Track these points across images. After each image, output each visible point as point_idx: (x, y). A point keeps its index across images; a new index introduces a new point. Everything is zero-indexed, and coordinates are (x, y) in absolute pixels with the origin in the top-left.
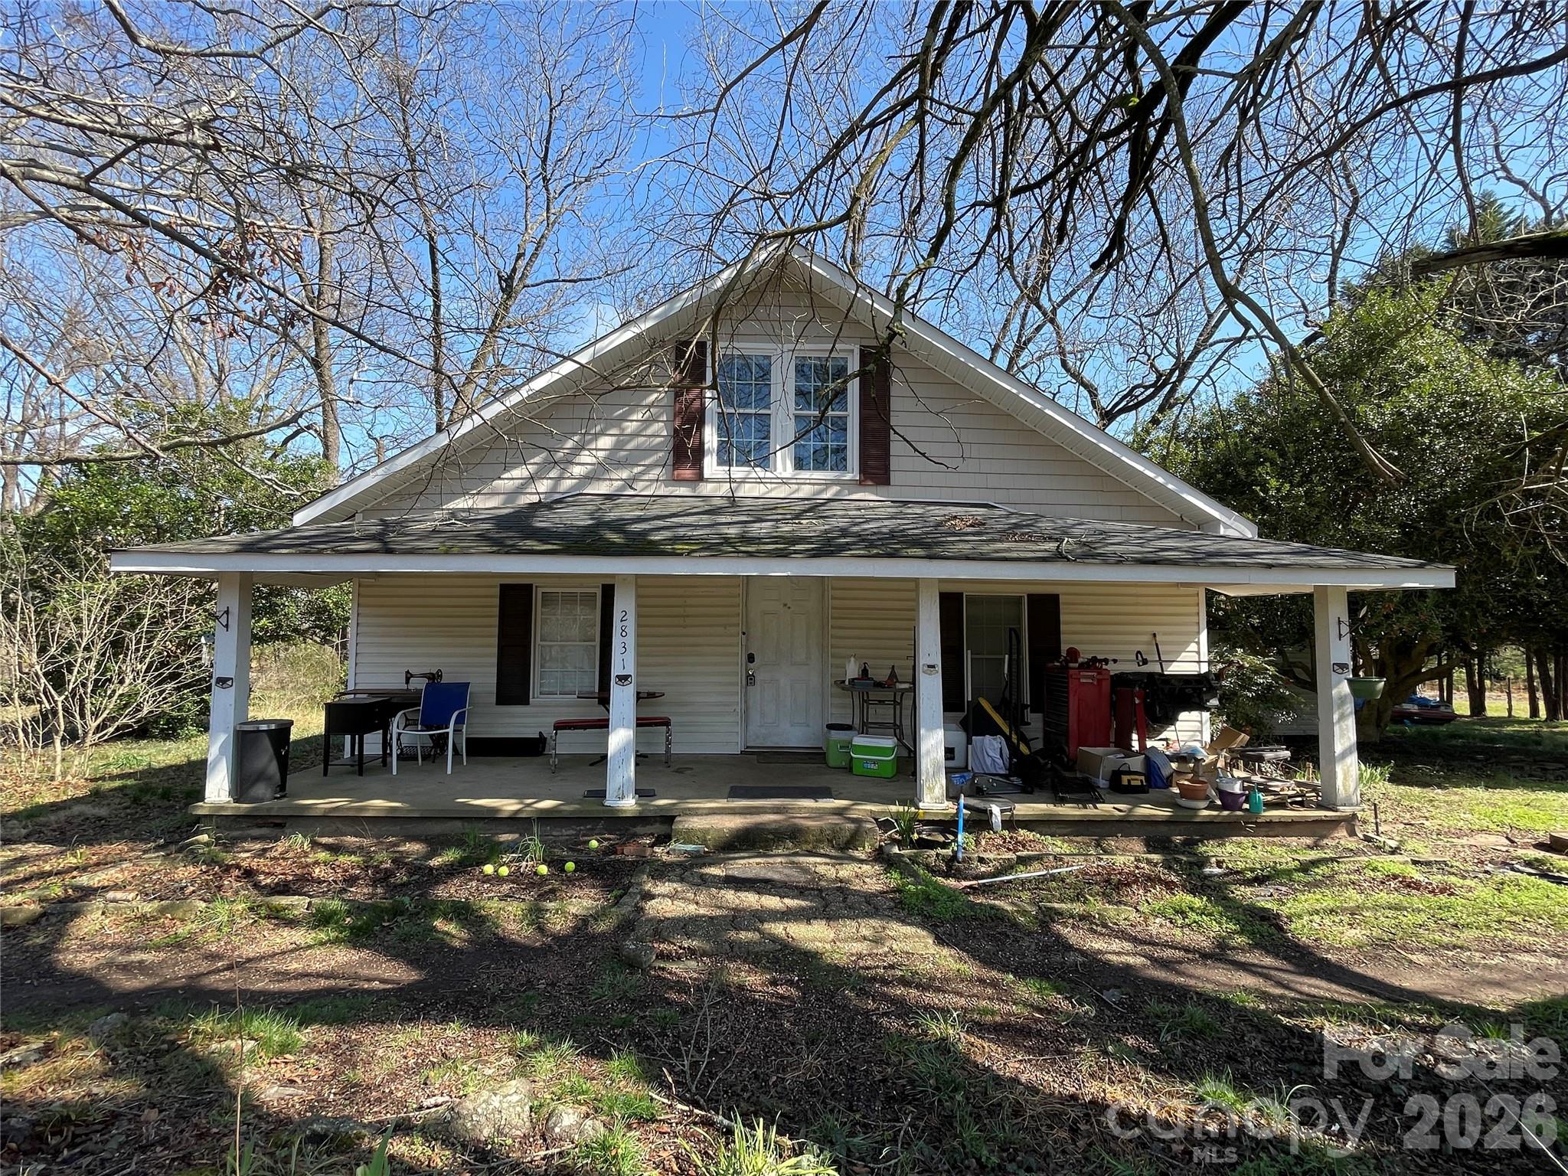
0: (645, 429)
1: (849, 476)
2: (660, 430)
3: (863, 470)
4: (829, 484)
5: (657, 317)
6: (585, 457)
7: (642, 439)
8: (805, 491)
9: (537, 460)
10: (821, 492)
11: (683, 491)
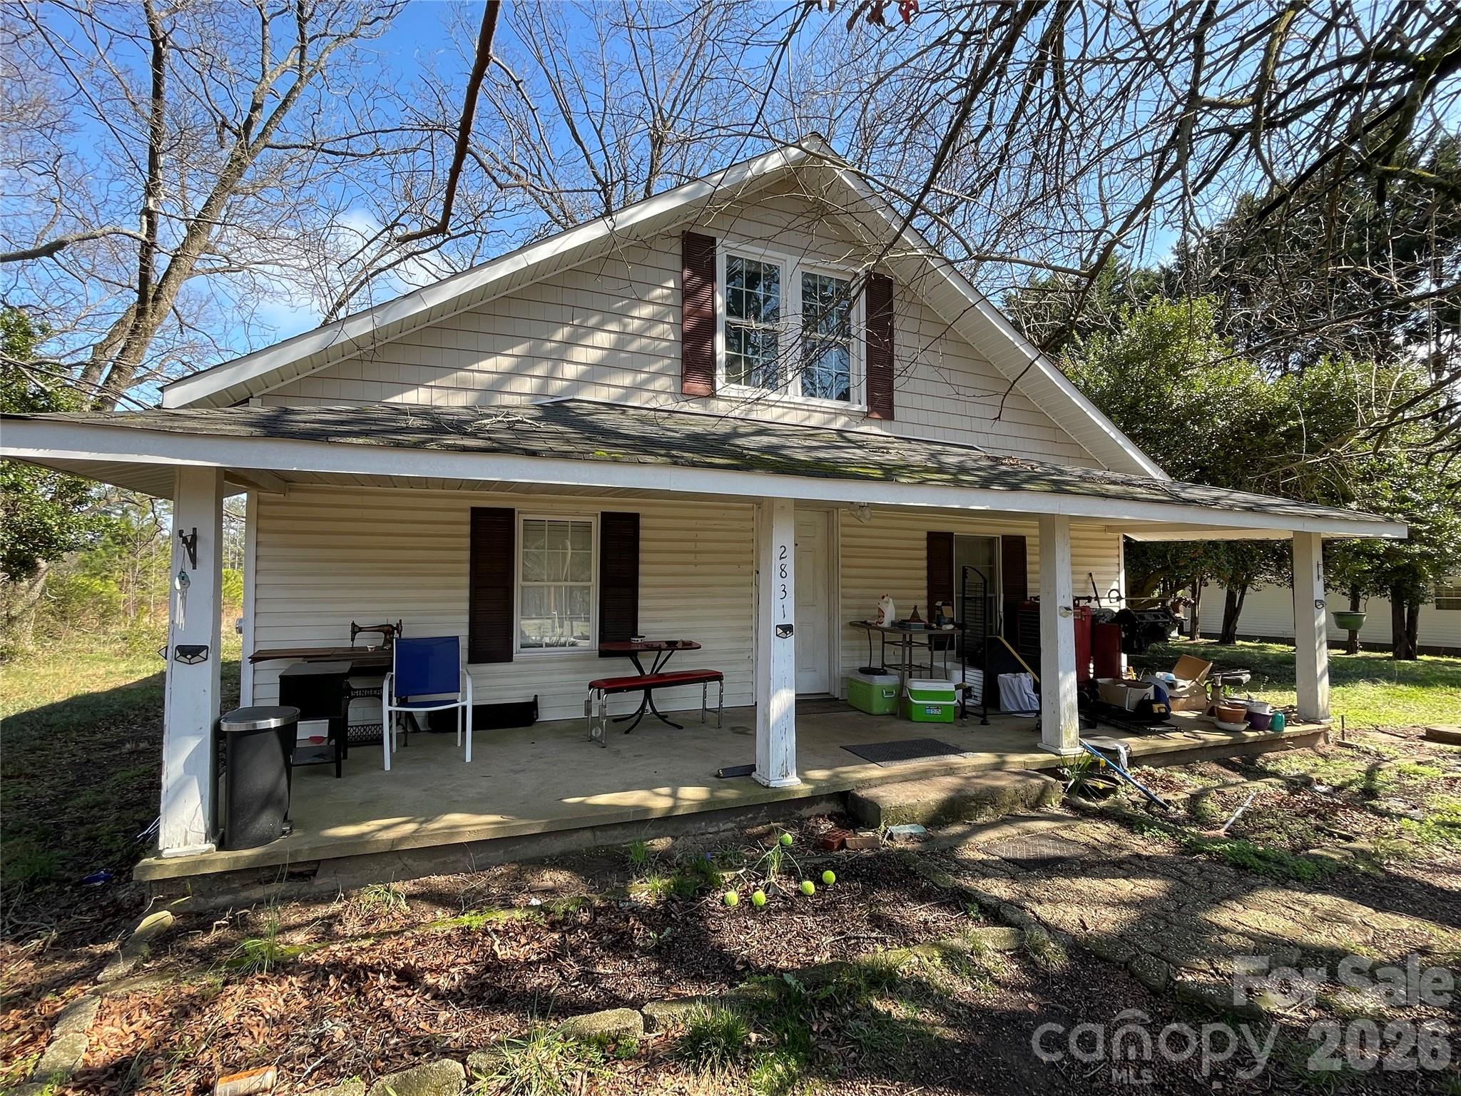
0: (650, 328)
1: (857, 407)
2: (667, 332)
3: (871, 401)
4: (837, 414)
5: (686, 195)
6: (580, 354)
7: (644, 341)
8: (816, 420)
9: (517, 350)
10: (830, 421)
11: (694, 407)
